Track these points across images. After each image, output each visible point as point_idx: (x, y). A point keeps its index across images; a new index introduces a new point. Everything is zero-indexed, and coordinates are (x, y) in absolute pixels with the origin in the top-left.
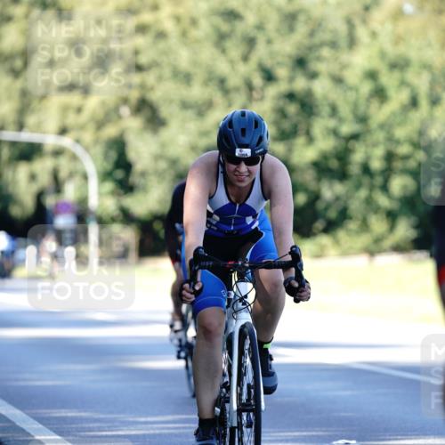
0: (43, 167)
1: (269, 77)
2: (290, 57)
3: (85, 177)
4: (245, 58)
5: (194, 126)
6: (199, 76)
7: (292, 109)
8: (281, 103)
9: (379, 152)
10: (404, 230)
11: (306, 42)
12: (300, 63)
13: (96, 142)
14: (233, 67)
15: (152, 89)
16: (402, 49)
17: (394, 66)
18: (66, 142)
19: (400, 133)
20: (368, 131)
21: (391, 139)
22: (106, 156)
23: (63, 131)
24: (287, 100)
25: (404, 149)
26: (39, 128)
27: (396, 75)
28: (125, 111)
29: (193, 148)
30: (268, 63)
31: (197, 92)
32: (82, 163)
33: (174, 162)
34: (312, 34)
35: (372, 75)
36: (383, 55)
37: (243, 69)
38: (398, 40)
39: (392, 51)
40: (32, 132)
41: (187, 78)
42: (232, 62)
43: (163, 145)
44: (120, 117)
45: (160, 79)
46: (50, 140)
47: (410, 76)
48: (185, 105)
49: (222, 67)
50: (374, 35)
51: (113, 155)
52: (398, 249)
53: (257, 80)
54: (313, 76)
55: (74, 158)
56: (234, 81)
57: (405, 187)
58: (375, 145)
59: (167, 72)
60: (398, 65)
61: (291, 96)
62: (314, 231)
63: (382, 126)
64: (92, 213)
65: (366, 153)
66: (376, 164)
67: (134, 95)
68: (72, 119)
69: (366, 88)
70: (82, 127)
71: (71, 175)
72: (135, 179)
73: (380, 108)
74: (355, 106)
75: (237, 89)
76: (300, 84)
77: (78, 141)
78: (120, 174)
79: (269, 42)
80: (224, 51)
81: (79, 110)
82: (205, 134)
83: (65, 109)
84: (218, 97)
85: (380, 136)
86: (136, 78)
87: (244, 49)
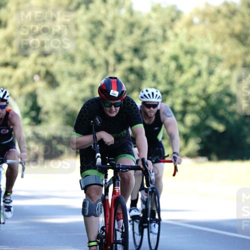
1: (119, 59)
2: (130, 48)
4: (106, 48)
5: (76, 86)
6: (79, 58)
7: (132, 77)
8: (126, 74)
9: (179, 101)
10: (193, 145)
11: (140, 39)
12: (136, 51)
13: (20, 95)
14: (98, 53)
15: (52, 65)
16: (192, 43)
17: (187, 53)
19: (191, 90)
20: (174, 90)
21: (186, 94)
22: (26, 104)
24: (129, 72)
25: (193, 99)
27: (189, 57)
28: (36, 78)
29: (76, 99)
30: (119, 51)
31: (78, 67)
33: (65, 107)
34: (143, 35)
35: (175, 58)
36: (182, 46)
37: (104, 53)
38: (190, 38)
39: (187, 45)
41: (72, 59)
42: (97, 50)
43: (58, 97)
44: (34, 81)
45: (57, 59)
47: (197, 58)
48: (71, 74)
49: (92, 53)
50: (176, 35)
51: (30, 103)
52: (190, 156)
53: (112, 60)
54: (143, 58)
56: (99, 61)
57: (193, 121)
58: (177, 97)
59: (61, 55)
60: (190, 52)
61: (131, 70)
63: (181, 87)
65: (172, 101)
66: (178, 108)
67: (43, 70)
69: (173, 65)
72: (42, 116)
73: (180, 76)
74: (167, 75)
75: (100, 65)
76: (136, 63)
78: (33, 114)
79: (121, 39)
80: (93, 44)
81: (10, 77)
82: (82, 91)
83: (3, 77)
84: (89, 70)
85: (180, 92)
87: (105, 43)
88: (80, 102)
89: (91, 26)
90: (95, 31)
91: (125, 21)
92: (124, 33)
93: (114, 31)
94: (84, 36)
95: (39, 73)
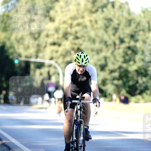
0: (44, 70)
1: (122, 41)
2: (128, 34)
3: (58, 74)
4: (114, 35)
5: (96, 57)
6: (98, 40)
7: (129, 52)
8: (126, 50)
11: (135, 30)
12: (132, 37)
13: (63, 62)
15: (81, 45)
18: (53, 62)
23: (51, 59)
26: (43, 57)
28: (73, 52)
30: (122, 36)
31: (97, 46)
32: (58, 70)
34: (136, 28)
37: (113, 38)
40: (41, 59)
41: (94, 41)
42: (109, 36)
44: (71, 54)
45: (84, 41)
46: (47, 62)
48: (92, 50)
49: (106, 37)
53: (117, 42)
54: (137, 41)
55: (55, 68)
56: (110, 42)
59: (87, 39)
61: (129, 48)
62: (136, 93)
64: (61, 86)
67: (76, 47)
68: (55, 55)
70: (58, 58)
71: (54, 74)
75: (111, 45)
76: (132, 43)
77: (56, 62)
79: (123, 30)
80: (106, 32)
81: (57, 52)
82: (99, 60)
83: (52, 51)
84: (104, 47)
86: (77, 41)
87: (114, 31)
88: (98, 67)
89: (105, 22)
90: (107, 24)
91: (126, 18)
92: (125, 26)
93: (119, 25)
94: (101, 28)
95: (73, 49)
